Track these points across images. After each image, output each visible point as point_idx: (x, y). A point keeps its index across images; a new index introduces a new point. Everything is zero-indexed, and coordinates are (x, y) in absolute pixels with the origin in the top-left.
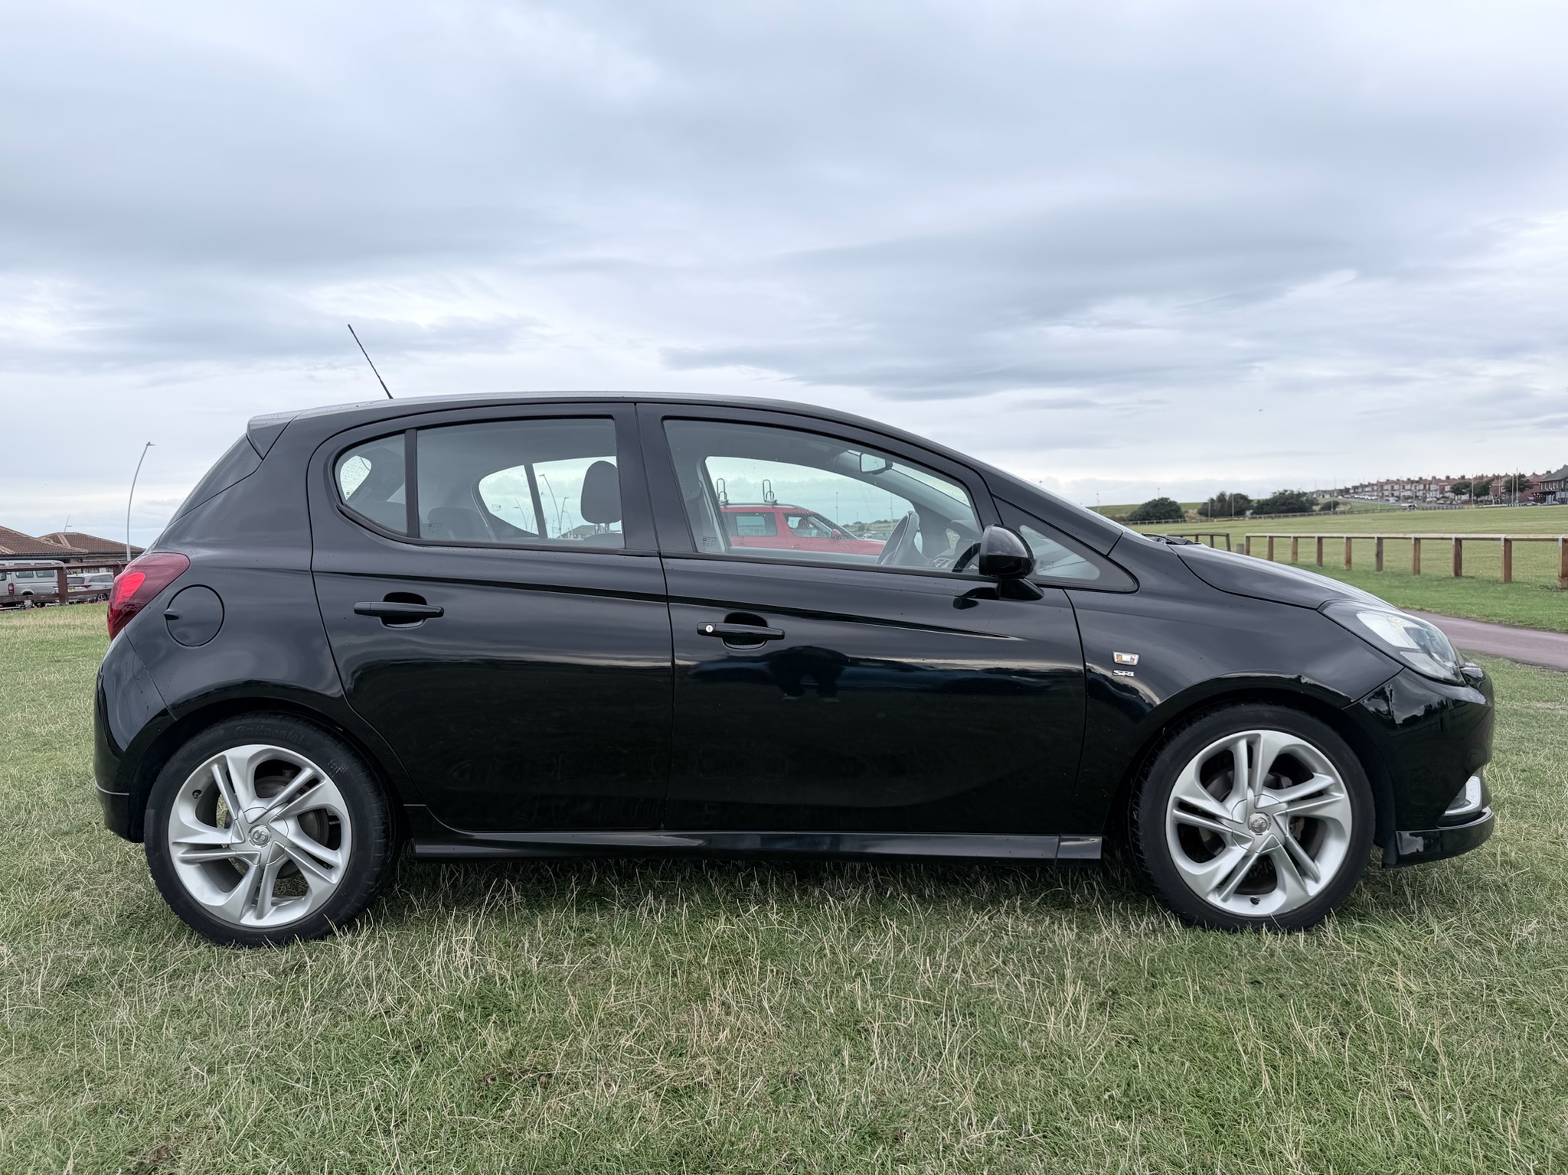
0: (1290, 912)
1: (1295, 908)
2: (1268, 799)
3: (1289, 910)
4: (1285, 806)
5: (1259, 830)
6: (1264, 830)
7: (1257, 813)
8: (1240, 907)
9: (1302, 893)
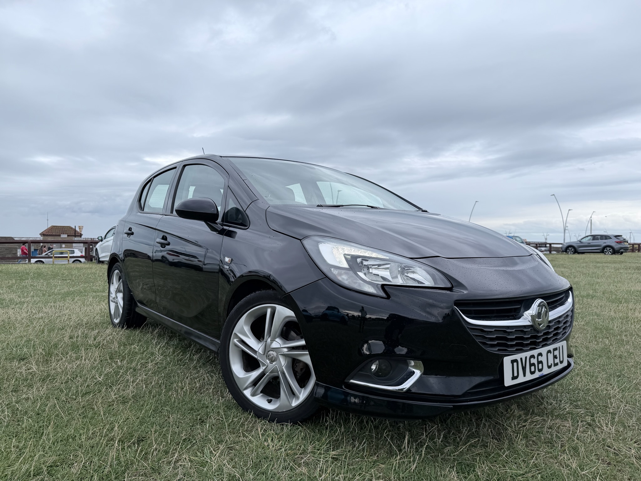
0: (282, 412)
1: (284, 411)
2: (278, 343)
3: (281, 411)
4: (286, 350)
5: (272, 361)
6: (274, 361)
7: (272, 351)
8: (260, 401)
9: (287, 403)
